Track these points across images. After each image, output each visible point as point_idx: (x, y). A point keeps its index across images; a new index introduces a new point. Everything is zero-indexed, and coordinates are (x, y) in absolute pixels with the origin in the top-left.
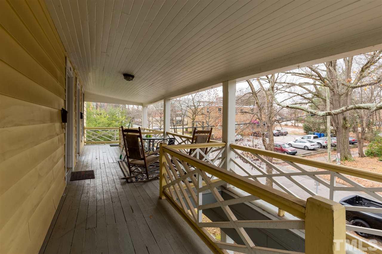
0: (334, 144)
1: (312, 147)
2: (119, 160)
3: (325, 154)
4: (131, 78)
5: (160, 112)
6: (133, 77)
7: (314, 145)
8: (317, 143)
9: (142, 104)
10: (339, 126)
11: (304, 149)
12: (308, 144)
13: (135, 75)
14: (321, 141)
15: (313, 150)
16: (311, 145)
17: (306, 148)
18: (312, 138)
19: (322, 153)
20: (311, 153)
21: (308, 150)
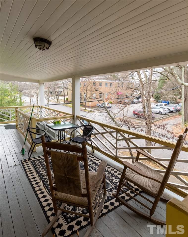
0: (178, 109)
1: (164, 112)
2: (21, 158)
3: (173, 117)
4: (47, 45)
5: (48, 86)
6: (49, 43)
7: (166, 111)
8: (167, 109)
9: (38, 81)
10: (187, 97)
11: (159, 114)
12: (162, 111)
13: (52, 42)
14: (170, 108)
15: (165, 114)
16: (164, 111)
17: (160, 113)
18: (164, 105)
19: (172, 116)
20: (164, 117)
21: (162, 114)
